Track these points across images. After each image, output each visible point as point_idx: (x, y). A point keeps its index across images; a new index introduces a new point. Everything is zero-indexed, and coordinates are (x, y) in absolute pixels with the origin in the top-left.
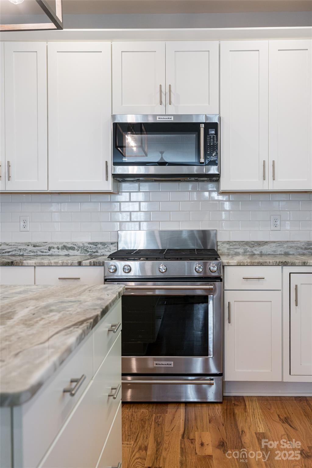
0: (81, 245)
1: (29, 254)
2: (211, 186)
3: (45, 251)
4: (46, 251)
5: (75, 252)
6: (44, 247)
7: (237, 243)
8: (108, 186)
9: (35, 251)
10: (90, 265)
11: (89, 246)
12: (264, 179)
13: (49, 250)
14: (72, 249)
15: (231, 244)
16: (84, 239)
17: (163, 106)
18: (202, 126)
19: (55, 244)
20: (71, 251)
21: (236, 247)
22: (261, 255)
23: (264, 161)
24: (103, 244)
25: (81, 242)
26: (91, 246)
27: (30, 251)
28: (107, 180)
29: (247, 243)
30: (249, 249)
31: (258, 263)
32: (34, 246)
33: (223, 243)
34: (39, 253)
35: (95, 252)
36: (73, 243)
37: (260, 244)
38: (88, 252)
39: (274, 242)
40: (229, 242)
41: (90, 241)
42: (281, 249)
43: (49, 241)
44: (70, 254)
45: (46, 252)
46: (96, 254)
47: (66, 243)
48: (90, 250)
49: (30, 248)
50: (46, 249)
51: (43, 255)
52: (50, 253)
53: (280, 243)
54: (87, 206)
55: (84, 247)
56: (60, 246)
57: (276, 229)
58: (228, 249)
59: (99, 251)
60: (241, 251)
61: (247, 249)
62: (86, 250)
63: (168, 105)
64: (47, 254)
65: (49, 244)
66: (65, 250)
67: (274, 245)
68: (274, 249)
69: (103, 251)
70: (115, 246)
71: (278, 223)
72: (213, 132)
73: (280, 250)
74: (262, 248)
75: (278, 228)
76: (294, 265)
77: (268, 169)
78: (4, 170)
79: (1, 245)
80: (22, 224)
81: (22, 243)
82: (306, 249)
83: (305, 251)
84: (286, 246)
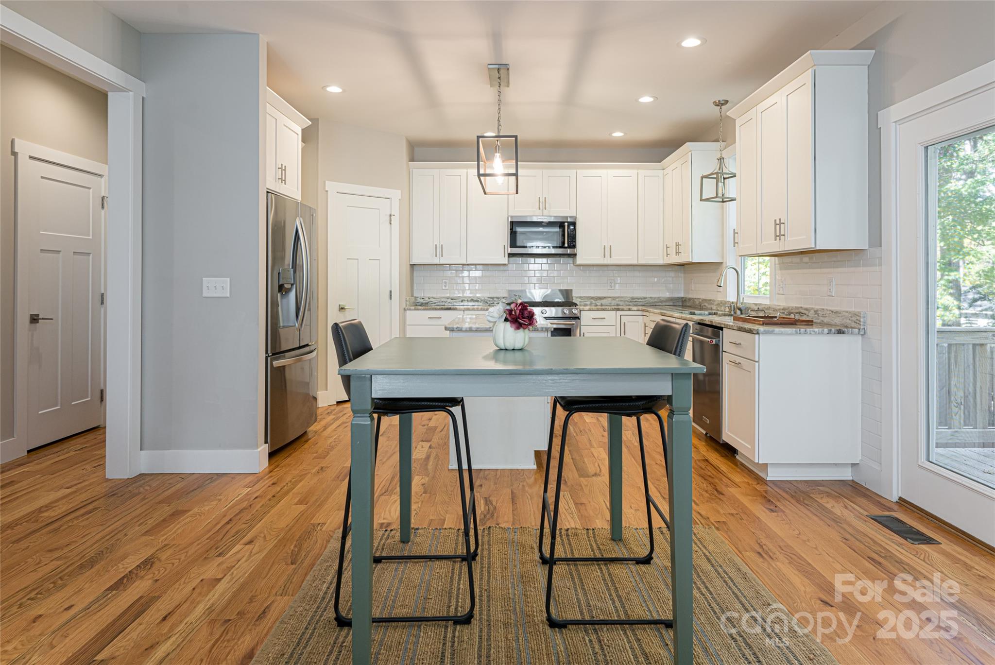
0: (483, 299)
1: (448, 305)
2: (570, 260)
5: (479, 304)
7: (586, 298)
8: (505, 260)
9: (452, 303)
11: (488, 299)
12: (604, 257)
14: (477, 301)
15: (582, 298)
16: (485, 295)
17: (541, 210)
18: (566, 224)
19: (466, 298)
20: (476, 303)
22: (602, 305)
23: (605, 246)
24: (498, 298)
25: (483, 297)
26: (490, 299)
27: (449, 302)
28: (504, 256)
29: (592, 298)
30: (594, 302)
31: (601, 308)
32: (452, 299)
33: (577, 298)
36: (477, 298)
37: (600, 298)
38: (488, 303)
39: (610, 297)
40: (580, 297)
41: (490, 296)
43: (462, 295)
44: (476, 305)
45: (460, 303)
47: (473, 297)
49: (449, 300)
53: (614, 298)
55: (485, 299)
56: (469, 299)
57: (611, 288)
58: (580, 302)
59: (495, 303)
60: (588, 303)
61: (592, 302)
62: (485, 301)
63: (544, 209)
65: (462, 298)
66: (472, 302)
67: (610, 299)
68: (610, 302)
70: (505, 300)
71: (613, 285)
72: (573, 227)
73: (614, 302)
74: (602, 301)
75: (613, 288)
76: (623, 310)
77: (607, 251)
78: (439, 250)
79: (429, 299)
80: (444, 284)
81: (444, 297)
82: (631, 302)
83: (630, 303)
84: (617, 300)
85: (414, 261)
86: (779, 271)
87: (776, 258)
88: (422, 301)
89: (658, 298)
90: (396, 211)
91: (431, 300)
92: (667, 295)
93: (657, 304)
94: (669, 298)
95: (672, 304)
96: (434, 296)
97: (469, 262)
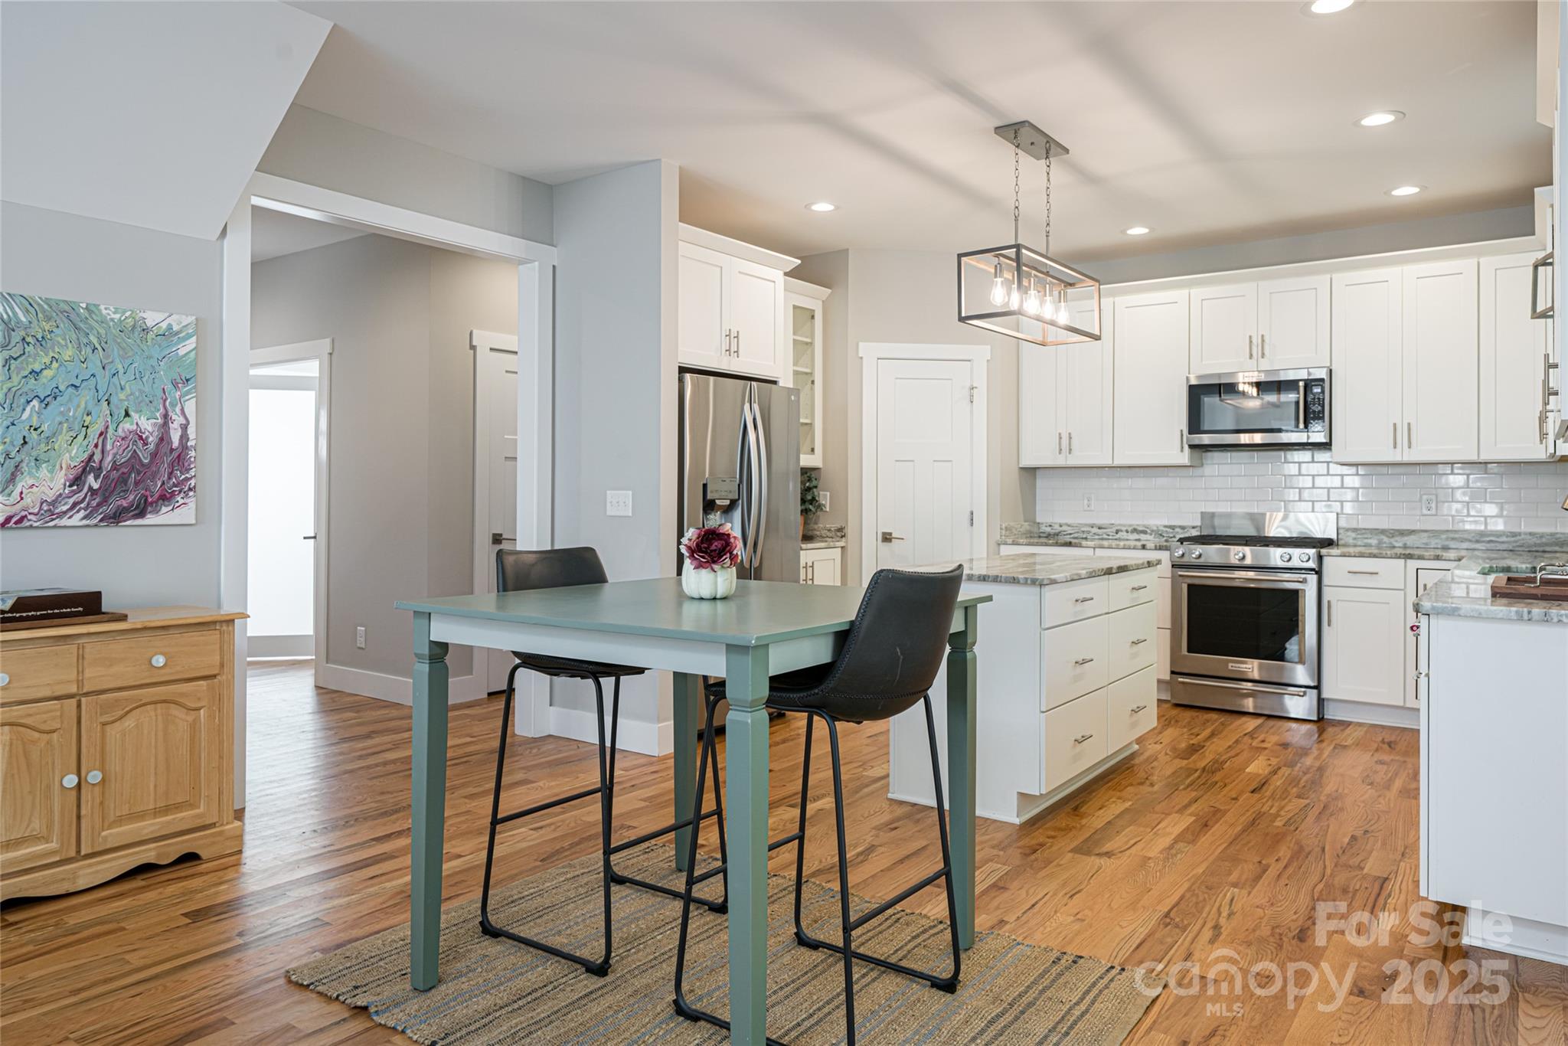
0: (1155, 528)
1: (1091, 536)
2: (1321, 456)
4: (1113, 534)
5: (1148, 537)
6: (1111, 530)
7: (1369, 531)
8: (1184, 457)
9: (1099, 533)
10: (1156, 549)
11: (1165, 529)
12: (1395, 447)
13: (1117, 533)
14: (1145, 532)
15: (1359, 532)
16: (1158, 521)
17: (1254, 361)
18: (1301, 384)
19: (1124, 526)
20: (1142, 535)
21: (1367, 536)
22: (1405, 547)
23: (1395, 425)
24: (1183, 528)
25: (1155, 525)
26: (1168, 530)
27: (1094, 534)
28: (1182, 451)
29: (1383, 532)
30: (1386, 539)
31: (1370, 554)
32: (1098, 529)
33: (1348, 530)
34: (1105, 536)
35: (1172, 538)
36: (1144, 526)
37: (1402, 533)
38: (1164, 537)
39: (1426, 531)
40: (1355, 530)
41: (1167, 524)
42: (1437, 541)
43: (1118, 522)
44: (1142, 539)
45: (1112, 536)
47: (1139, 526)
49: (1095, 530)
50: (1113, 532)
51: (1109, 539)
52: (1117, 536)
53: (1435, 533)
54: (1162, 481)
55: (1159, 530)
56: (1130, 529)
57: (1429, 512)
58: (1355, 539)
59: (1178, 536)
60: (1374, 542)
61: (1382, 538)
62: (1161, 535)
63: (1260, 359)
64: (1114, 538)
65: (1118, 527)
66: (1135, 534)
67: (1426, 535)
68: (1425, 541)
70: (1198, 531)
71: (1433, 504)
72: (1319, 390)
73: (1434, 543)
74: (1406, 538)
75: (1432, 512)
76: (1422, 558)
77: (1401, 434)
78: (1065, 443)
79: (1061, 526)
80: (1086, 502)
81: (1085, 525)
84: (1444, 536)
85: (1027, 461)
88: (1048, 529)
90: (981, 383)
91: (1064, 528)
96: (1070, 522)
97: (1117, 463)
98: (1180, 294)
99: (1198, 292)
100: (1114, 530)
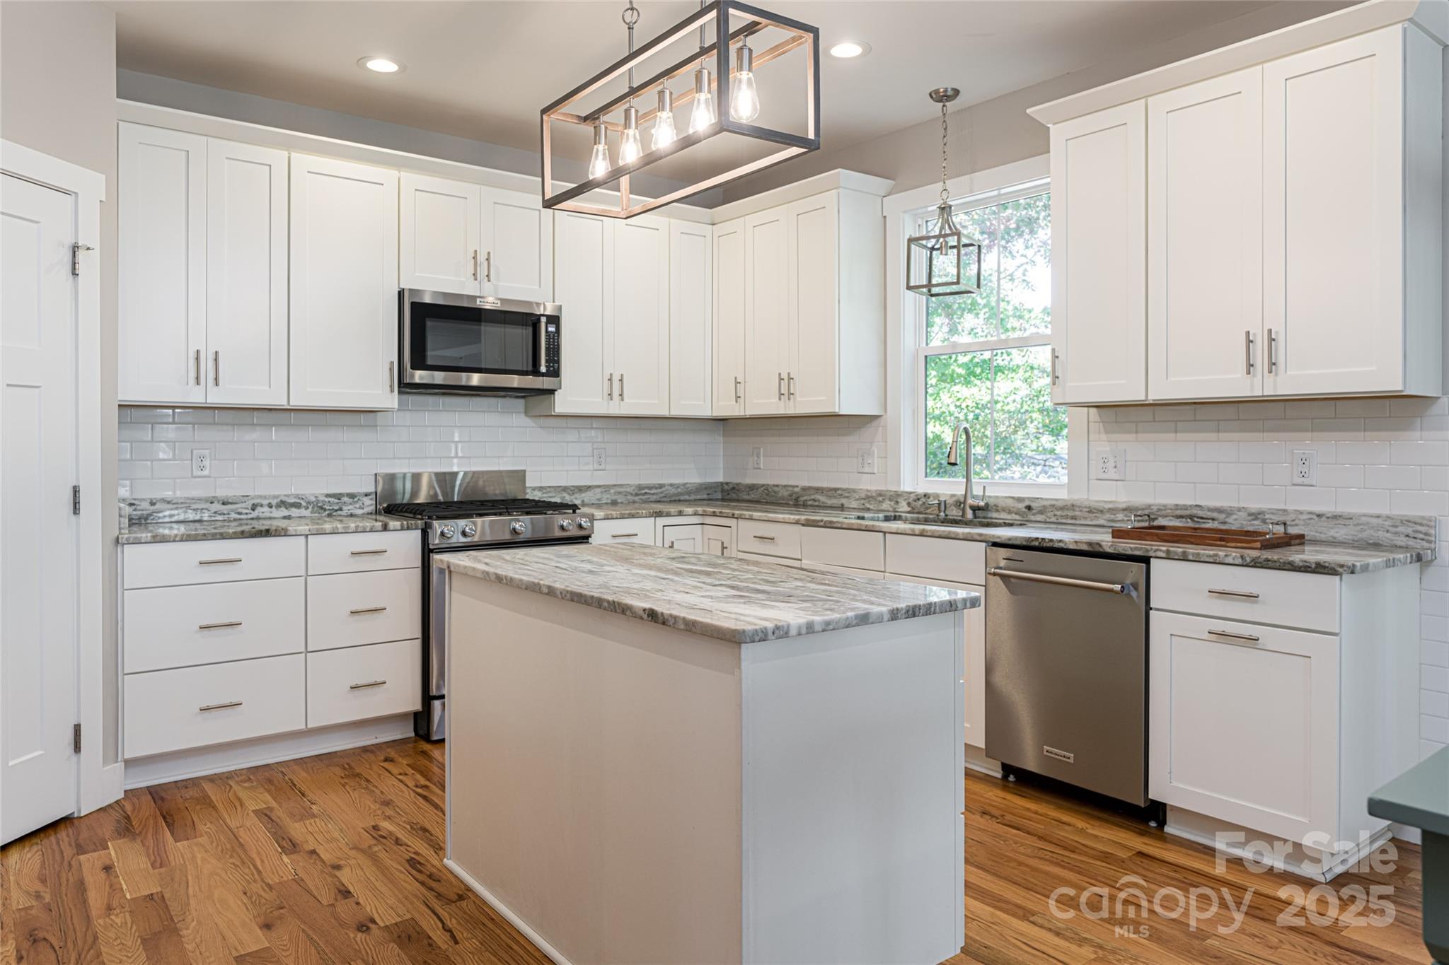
0: (313, 499)
1: (213, 519)
3: (244, 511)
4: (247, 511)
5: (303, 512)
6: (243, 505)
7: (552, 490)
8: (392, 401)
9: (225, 512)
11: (327, 499)
12: (608, 399)
13: (253, 510)
14: (297, 505)
15: (544, 491)
16: (318, 488)
17: (478, 283)
18: (543, 319)
19: (265, 498)
20: (294, 510)
21: (551, 495)
23: (610, 375)
24: (352, 496)
25: (312, 495)
26: (331, 499)
27: (215, 513)
30: (567, 497)
32: (223, 504)
34: (235, 516)
35: (336, 511)
36: (297, 496)
37: (580, 489)
38: (325, 510)
39: (599, 486)
40: (541, 488)
41: (329, 491)
42: (607, 496)
43: (251, 493)
44: (293, 515)
45: (247, 514)
46: (339, 512)
47: (285, 495)
48: (327, 508)
49: (217, 507)
50: (247, 509)
51: (240, 519)
52: (254, 514)
53: (606, 488)
55: (318, 501)
56: (274, 502)
57: (601, 467)
59: (344, 508)
61: (564, 497)
62: (321, 508)
63: (484, 281)
64: (250, 516)
65: (253, 499)
66: (283, 509)
67: (598, 490)
68: (598, 496)
69: (350, 507)
70: (371, 499)
71: (603, 459)
72: (555, 329)
73: (606, 498)
74: (583, 495)
76: (668, 515)
77: (615, 386)
79: (152, 504)
81: (200, 499)
82: (637, 495)
83: (636, 498)
84: (612, 491)
85: (130, 394)
86: (1103, 436)
87: (1093, 411)
89: (684, 485)
91: (159, 506)
92: (697, 480)
93: (682, 498)
94: (701, 484)
95: (705, 496)
96: (168, 494)
97: (296, 402)
98: (387, 175)
99: (412, 179)
100: (249, 505)
